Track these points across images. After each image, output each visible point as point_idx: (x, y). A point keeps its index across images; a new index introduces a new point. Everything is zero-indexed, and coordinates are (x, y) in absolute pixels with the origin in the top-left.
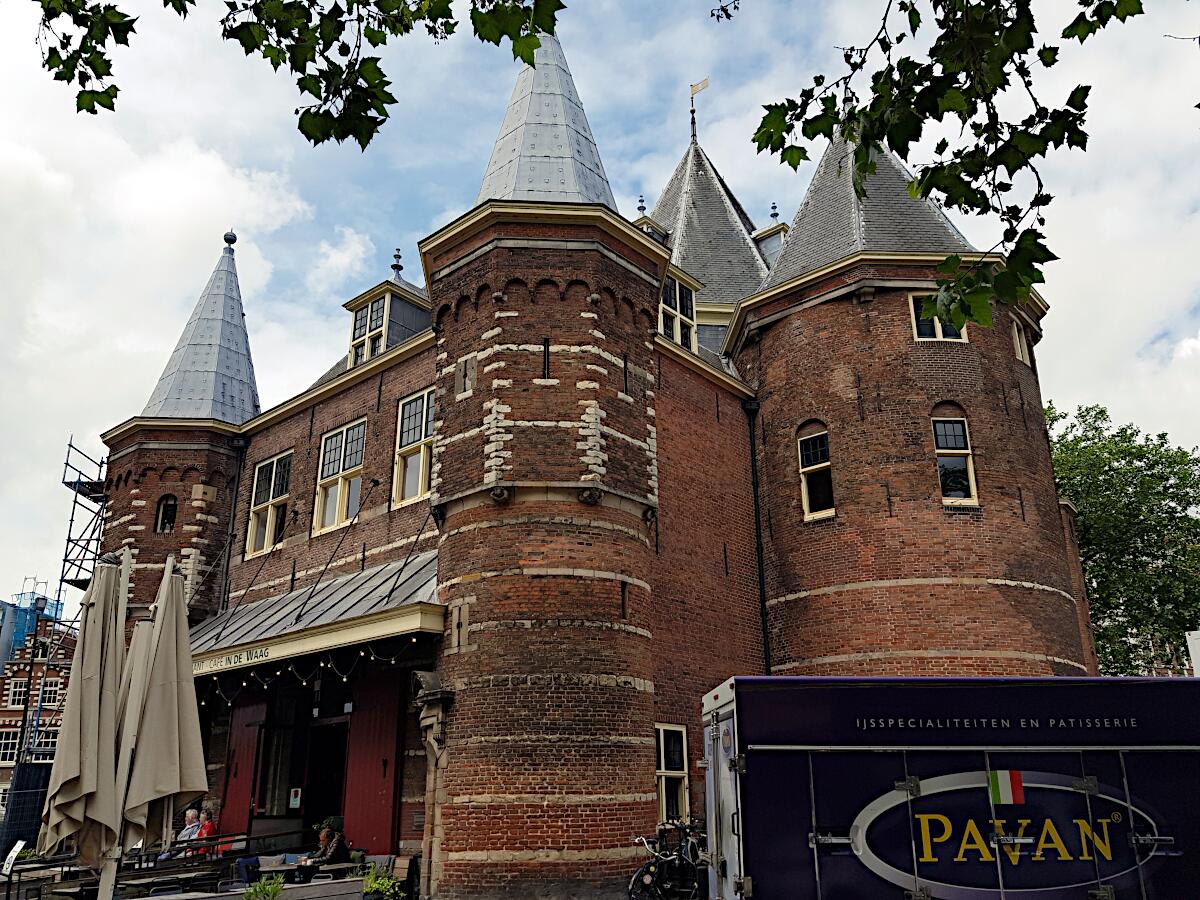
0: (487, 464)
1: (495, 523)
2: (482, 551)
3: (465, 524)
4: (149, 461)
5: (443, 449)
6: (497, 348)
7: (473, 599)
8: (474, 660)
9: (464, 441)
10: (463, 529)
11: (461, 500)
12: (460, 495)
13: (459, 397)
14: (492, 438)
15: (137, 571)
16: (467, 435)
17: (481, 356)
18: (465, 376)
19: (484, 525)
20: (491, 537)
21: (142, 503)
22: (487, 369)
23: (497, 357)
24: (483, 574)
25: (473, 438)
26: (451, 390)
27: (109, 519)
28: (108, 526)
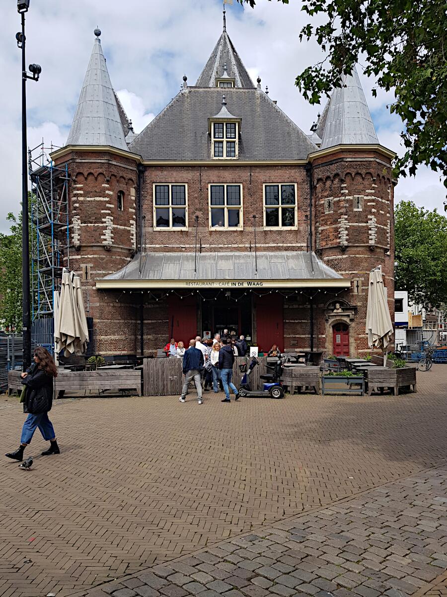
0: (370, 237)
1: (370, 256)
2: (366, 264)
3: (358, 254)
4: (112, 170)
5: (348, 226)
6: (373, 197)
7: (363, 279)
8: (365, 297)
9: (359, 226)
10: (357, 256)
11: (357, 246)
12: (358, 245)
13: (355, 210)
14: (372, 229)
15: (114, 228)
16: (360, 224)
17: (366, 198)
18: (358, 203)
19: (366, 256)
20: (368, 260)
21: (111, 193)
22: (369, 204)
23: (373, 201)
24: (366, 272)
25: (363, 227)
26: (351, 205)
27: (81, 195)
28: (81, 199)
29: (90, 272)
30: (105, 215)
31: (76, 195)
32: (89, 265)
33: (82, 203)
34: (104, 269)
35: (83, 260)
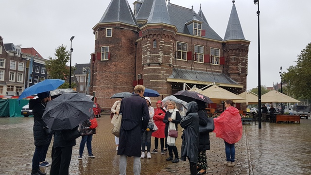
5: (241, 67)
27: (163, 43)
28: (163, 45)
29: (164, 75)
30: (171, 52)
31: (161, 43)
32: (164, 72)
33: (163, 46)
34: (169, 74)
35: (162, 69)
